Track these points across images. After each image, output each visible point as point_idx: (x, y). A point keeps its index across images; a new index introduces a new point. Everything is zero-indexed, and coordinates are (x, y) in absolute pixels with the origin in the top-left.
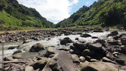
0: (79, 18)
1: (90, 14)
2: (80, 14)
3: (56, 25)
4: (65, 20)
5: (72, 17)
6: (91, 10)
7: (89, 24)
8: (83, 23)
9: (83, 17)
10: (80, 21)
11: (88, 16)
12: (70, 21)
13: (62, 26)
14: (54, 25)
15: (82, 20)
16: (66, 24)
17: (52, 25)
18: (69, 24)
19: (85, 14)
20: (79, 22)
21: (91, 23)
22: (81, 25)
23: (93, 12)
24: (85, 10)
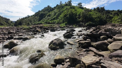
0: (45, 17)
1: (55, 14)
2: (45, 12)
4: (29, 17)
5: (37, 14)
6: (56, 10)
8: (50, 22)
9: (49, 16)
10: (46, 19)
11: (54, 16)
15: (49, 19)
18: (35, 22)
21: (57, 22)
22: (49, 23)
23: (57, 12)
24: (50, 10)
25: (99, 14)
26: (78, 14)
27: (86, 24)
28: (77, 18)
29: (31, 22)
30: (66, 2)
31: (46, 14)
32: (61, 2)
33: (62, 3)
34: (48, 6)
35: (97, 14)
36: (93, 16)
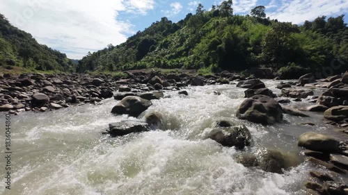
0: (154, 49)
1: (182, 41)
2: (155, 36)
3: (80, 62)
4: (112, 48)
5: (132, 41)
6: (184, 30)
7: (182, 65)
8: (169, 63)
9: (165, 45)
10: (157, 56)
11: (178, 47)
12: (128, 54)
13: (102, 67)
14: (70, 62)
15: (163, 55)
16: (116, 60)
17: (60, 62)
18: (127, 62)
19: (169, 39)
20: (155, 58)
21: (186, 63)
22: (165, 66)
23: (187, 37)
24: (166, 28)
25: (322, 41)
26: (252, 39)
27: (281, 70)
28: (250, 51)
29: (116, 63)
30: (214, 7)
31: (158, 40)
32: (200, 5)
33: (202, 9)
34: (164, 19)
35: (315, 38)
36: (305, 47)
